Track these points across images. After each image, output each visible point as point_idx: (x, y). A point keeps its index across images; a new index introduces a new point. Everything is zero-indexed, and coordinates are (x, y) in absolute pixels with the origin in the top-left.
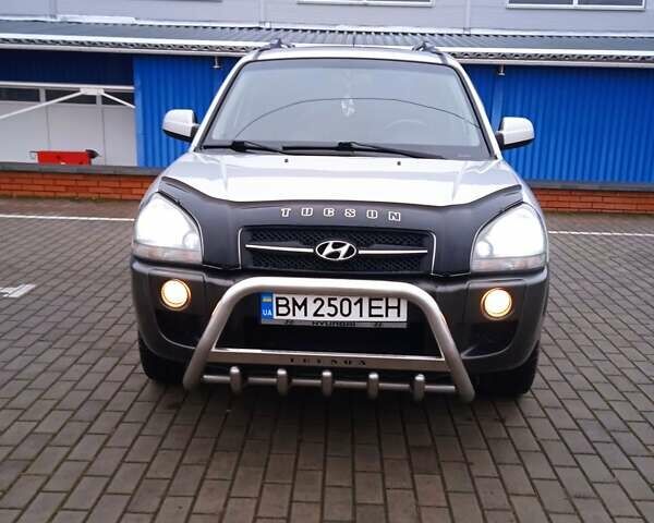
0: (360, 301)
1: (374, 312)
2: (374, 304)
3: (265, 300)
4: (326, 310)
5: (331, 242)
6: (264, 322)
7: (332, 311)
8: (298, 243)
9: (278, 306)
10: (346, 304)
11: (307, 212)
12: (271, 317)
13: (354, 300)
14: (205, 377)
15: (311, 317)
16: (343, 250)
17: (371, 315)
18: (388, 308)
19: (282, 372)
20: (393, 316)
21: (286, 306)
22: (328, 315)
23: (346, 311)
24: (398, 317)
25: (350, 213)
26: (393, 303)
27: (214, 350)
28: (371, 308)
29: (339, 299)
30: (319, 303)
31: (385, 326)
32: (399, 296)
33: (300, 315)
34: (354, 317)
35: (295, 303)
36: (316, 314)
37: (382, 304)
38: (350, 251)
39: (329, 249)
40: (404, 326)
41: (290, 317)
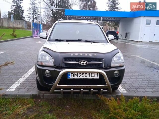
0: (89, 74)
1: (92, 76)
2: (92, 74)
3: (69, 74)
4: (82, 76)
5: (82, 61)
6: (68, 79)
7: (83, 76)
8: (75, 61)
9: (71, 75)
10: (86, 74)
11: (77, 54)
12: (70, 78)
13: (88, 74)
14: (55, 91)
15: (78, 77)
16: (85, 63)
17: (91, 77)
18: (95, 75)
19: (72, 90)
20: (96, 77)
21: (73, 75)
22: (82, 77)
23: (86, 76)
24: (97, 77)
25: (86, 54)
26: (96, 74)
27: (57, 85)
28: (91, 75)
29: (85, 73)
30: (80, 74)
31: (95, 79)
32: (97, 73)
33: (76, 77)
34: (88, 77)
35: (75, 74)
36: (80, 77)
37: (94, 74)
38: (86, 63)
39: (82, 63)
40: (98, 79)
41: (74, 77)
